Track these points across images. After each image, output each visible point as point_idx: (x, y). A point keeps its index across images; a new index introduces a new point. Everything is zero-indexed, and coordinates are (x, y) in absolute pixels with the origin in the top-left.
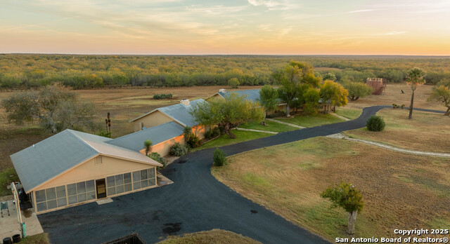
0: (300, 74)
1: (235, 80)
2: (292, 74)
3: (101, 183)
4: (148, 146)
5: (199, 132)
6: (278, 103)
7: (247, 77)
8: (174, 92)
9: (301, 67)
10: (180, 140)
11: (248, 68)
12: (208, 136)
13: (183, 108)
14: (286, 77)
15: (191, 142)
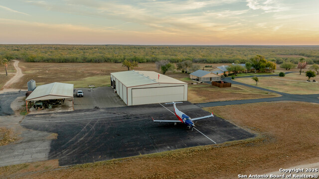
0: (259, 59)
1: (238, 61)
2: (256, 59)
3: (211, 78)
4: (217, 73)
5: (227, 73)
6: (252, 68)
7: (244, 60)
8: (213, 65)
9: (259, 56)
10: (223, 74)
11: (245, 55)
12: (229, 75)
13: (222, 68)
14: (254, 60)
15: (225, 75)
